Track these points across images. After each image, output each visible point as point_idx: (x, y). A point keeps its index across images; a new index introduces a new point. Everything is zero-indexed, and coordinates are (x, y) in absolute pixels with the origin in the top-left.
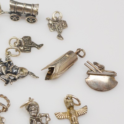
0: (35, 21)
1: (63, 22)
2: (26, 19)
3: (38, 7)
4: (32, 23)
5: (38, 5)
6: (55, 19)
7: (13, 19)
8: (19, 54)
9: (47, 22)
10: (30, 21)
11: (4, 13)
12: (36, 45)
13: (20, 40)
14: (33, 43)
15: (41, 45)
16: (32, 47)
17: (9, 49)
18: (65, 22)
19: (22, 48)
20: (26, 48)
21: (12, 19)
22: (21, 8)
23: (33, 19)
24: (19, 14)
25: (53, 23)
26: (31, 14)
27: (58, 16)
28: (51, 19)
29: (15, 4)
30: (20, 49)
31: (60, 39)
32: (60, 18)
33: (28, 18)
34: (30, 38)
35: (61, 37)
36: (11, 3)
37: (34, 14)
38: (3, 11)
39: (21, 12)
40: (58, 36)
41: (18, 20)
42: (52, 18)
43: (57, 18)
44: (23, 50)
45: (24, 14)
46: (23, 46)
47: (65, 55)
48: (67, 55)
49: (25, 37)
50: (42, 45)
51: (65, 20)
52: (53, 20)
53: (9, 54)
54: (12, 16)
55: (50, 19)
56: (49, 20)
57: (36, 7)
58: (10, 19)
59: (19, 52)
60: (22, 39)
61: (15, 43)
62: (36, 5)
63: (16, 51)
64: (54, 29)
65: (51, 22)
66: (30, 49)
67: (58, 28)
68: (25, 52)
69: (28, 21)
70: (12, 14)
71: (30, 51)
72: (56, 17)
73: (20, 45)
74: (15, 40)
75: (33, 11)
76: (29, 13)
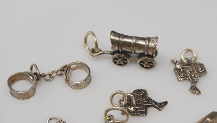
0: (153, 66)
1: (199, 66)
2: (139, 61)
3: (157, 42)
4: (148, 68)
5: (157, 38)
6: (185, 61)
7: (118, 63)
8: (127, 120)
9: (172, 67)
10: (145, 66)
11: (103, 53)
12: (156, 103)
13: (128, 96)
14: (150, 99)
15: (163, 103)
16: (150, 106)
17: (111, 110)
18: (202, 65)
19: (132, 109)
20: (139, 109)
21: (115, 63)
22: (129, 45)
23: (149, 63)
24: (127, 55)
25: (183, 68)
26: (146, 54)
27: (189, 56)
28: (179, 61)
29: (120, 38)
30: (129, 111)
31: (195, 93)
32: (193, 59)
33: (141, 60)
34: (145, 92)
35: (197, 90)
36: (112, 37)
37: (150, 53)
38: (101, 51)
39: (130, 51)
40: (191, 88)
41: (125, 64)
42: (181, 60)
43: (189, 60)
44: (134, 112)
45: (135, 53)
46: (134, 106)
47: (205, 118)
48: (208, 119)
49: (137, 91)
50: (166, 103)
51: (201, 63)
52: (182, 63)
53: (110, 120)
54: (115, 58)
55: (177, 62)
56: (175, 63)
57: (153, 42)
58: (113, 63)
59: (127, 116)
60: (133, 93)
61: (120, 101)
62: (153, 38)
63: (123, 114)
64: (185, 78)
65: (178, 67)
66: (146, 111)
67: (191, 76)
68: (137, 115)
69: (142, 66)
70: (116, 55)
71: (145, 113)
72: (186, 59)
73: (129, 104)
74: (121, 96)
75: (148, 48)
76: (142, 51)
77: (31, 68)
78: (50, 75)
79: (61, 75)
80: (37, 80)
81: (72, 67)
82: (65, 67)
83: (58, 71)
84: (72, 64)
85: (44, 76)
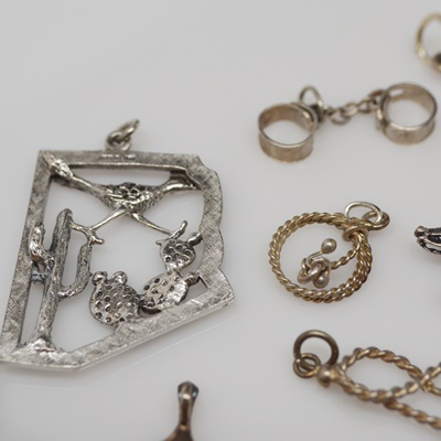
77: (302, 95)
78: (342, 111)
79: (367, 111)
80: (320, 120)
81: (394, 93)
82: (378, 93)
83: (363, 102)
84: (394, 87)
85: (330, 112)
